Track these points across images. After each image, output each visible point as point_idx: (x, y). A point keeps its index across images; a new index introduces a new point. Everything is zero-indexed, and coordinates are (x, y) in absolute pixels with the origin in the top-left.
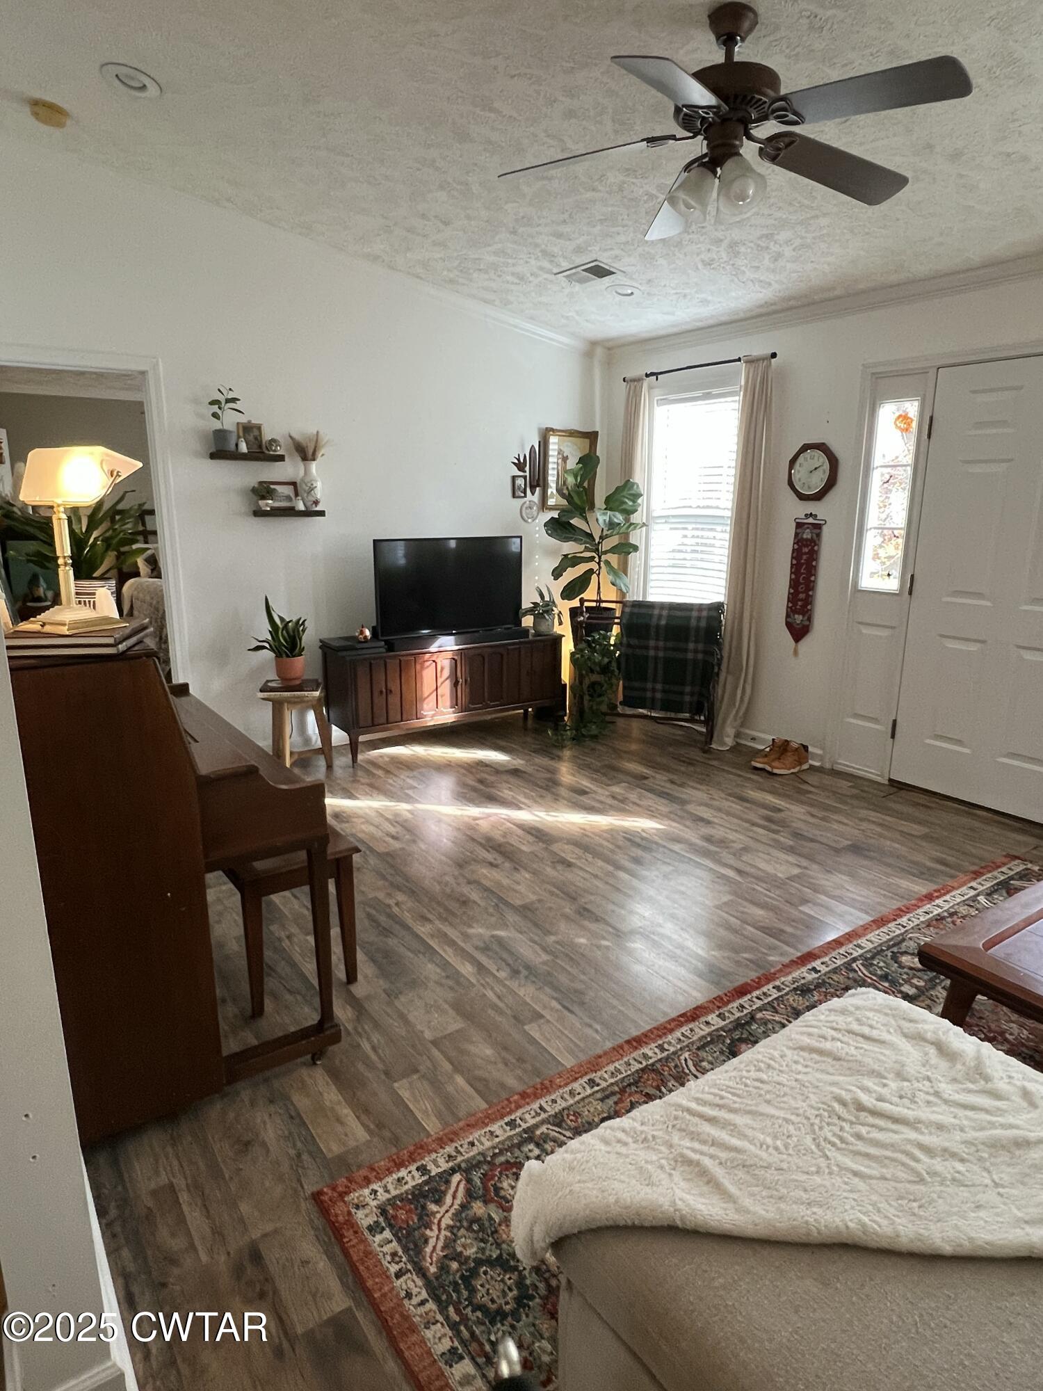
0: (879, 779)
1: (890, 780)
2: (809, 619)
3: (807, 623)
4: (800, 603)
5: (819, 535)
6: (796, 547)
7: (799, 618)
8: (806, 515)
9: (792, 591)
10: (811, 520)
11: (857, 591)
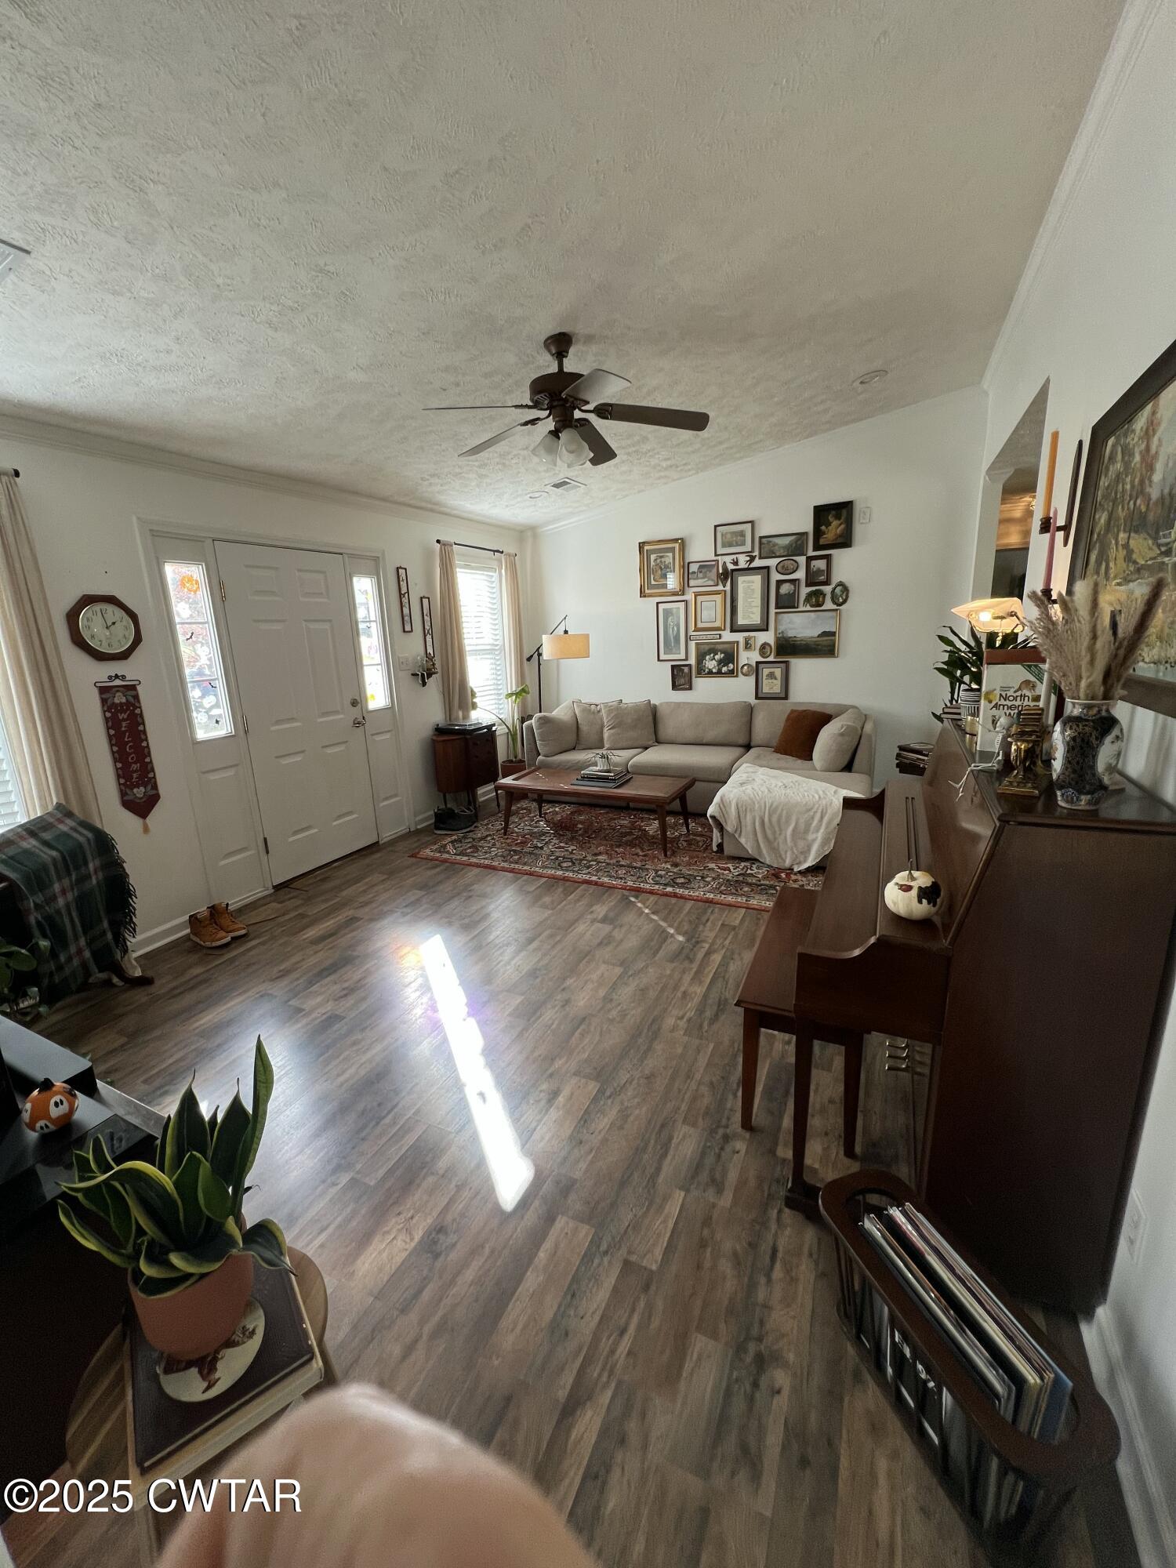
0: (266, 893)
1: (274, 887)
2: (155, 787)
3: (154, 792)
4: (135, 775)
5: (136, 697)
6: (108, 715)
7: (139, 792)
8: (110, 677)
9: (119, 765)
10: (118, 682)
11: (197, 744)
